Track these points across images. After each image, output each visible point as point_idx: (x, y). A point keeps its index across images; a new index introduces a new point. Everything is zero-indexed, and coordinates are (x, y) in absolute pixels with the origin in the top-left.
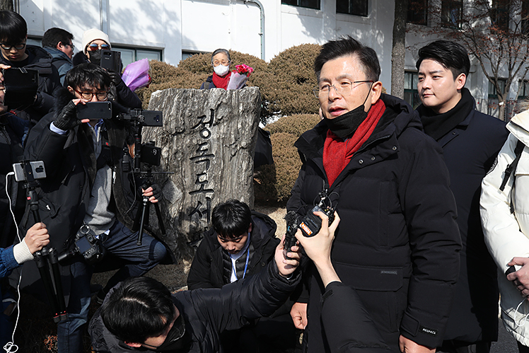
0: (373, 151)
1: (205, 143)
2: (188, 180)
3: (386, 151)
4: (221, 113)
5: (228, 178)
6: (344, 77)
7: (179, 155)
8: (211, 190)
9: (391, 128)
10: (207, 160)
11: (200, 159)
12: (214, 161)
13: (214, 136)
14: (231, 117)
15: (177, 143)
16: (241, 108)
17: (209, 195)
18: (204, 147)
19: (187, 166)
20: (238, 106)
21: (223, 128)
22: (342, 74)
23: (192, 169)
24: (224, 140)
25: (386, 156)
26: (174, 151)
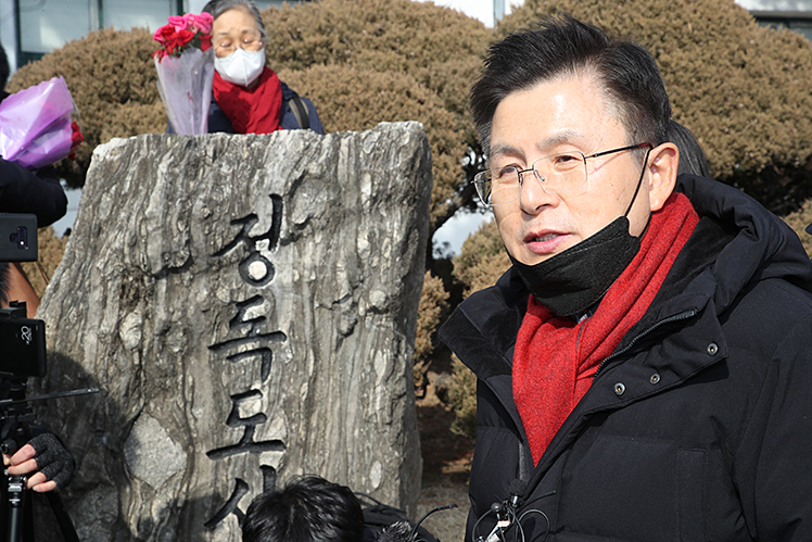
0: (655, 356)
1: (256, 299)
2: (203, 416)
3: (688, 355)
4: (306, 205)
5: (329, 406)
6: (562, 141)
7: (176, 341)
8: (275, 444)
9: (703, 288)
10: (264, 351)
11: (242, 348)
12: (285, 352)
13: (284, 276)
14: (337, 218)
15: (169, 299)
16: (367, 189)
17: (270, 458)
18: (253, 311)
19: (199, 372)
20: (358, 182)
21: (312, 251)
22: (555, 131)
23: (216, 379)
24: (314, 289)
25: (689, 372)
26: (158, 326)
